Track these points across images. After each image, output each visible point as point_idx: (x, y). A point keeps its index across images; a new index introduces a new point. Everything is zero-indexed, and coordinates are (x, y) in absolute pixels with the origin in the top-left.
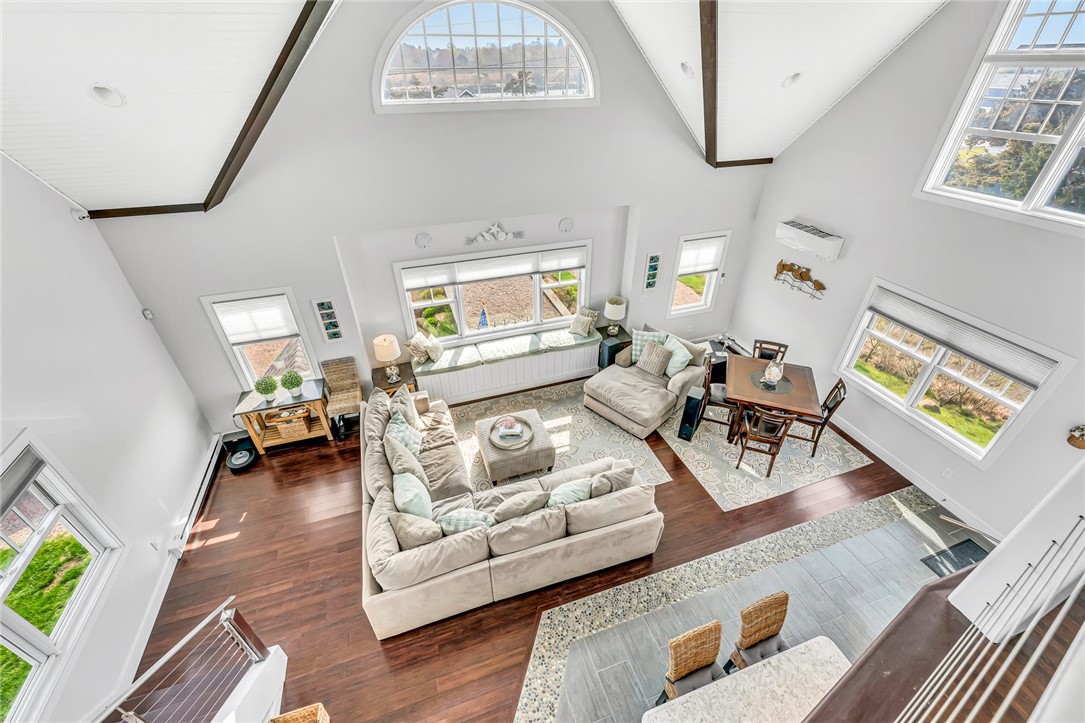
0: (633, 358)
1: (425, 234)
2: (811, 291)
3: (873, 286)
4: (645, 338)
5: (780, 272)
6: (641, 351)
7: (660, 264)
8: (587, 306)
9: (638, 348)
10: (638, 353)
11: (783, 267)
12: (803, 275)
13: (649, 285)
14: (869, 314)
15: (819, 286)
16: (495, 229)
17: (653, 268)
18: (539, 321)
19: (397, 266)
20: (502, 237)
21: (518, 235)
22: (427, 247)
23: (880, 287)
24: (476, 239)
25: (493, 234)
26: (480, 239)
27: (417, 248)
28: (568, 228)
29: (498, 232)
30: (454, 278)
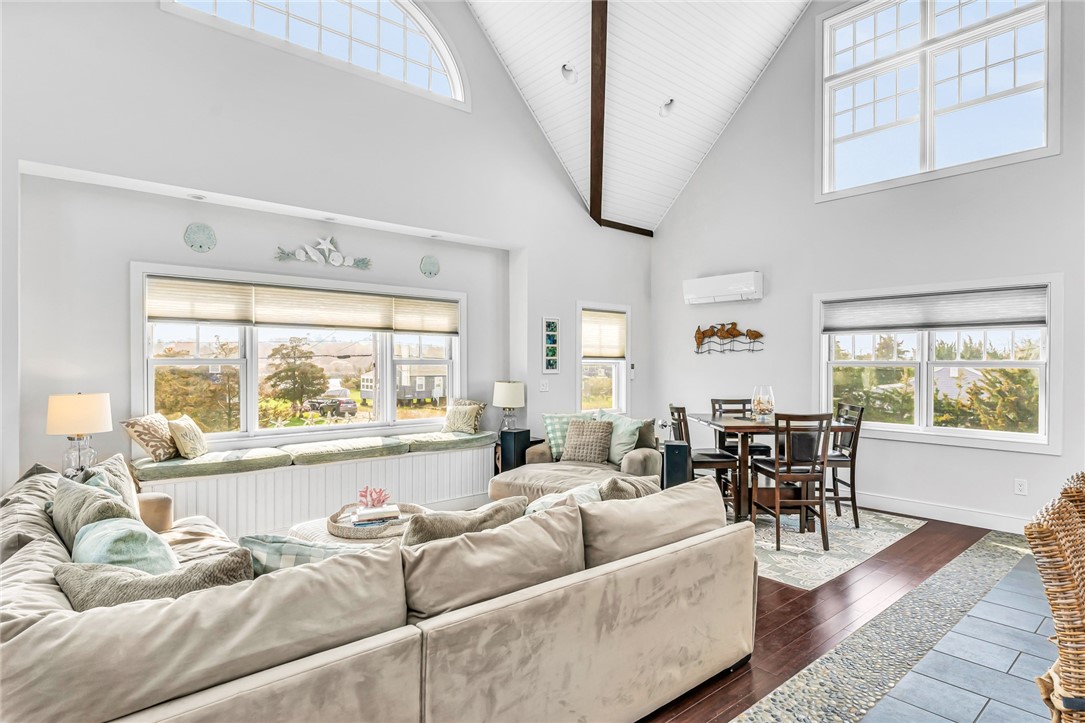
0: (554, 450)
1: (204, 228)
2: (747, 347)
3: (817, 306)
4: (565, 420)
5: (700, 343)
6: (564, 437)
7: (559, 334)
8: (465, 395)
9: (559, 434)
10: (560, 441)
11: (702, 336)
12: (731, 332)
13: (551, 365)
14: (825, 337)
15: (755, 336)
16: (326, 246)
17: (552, 339)
18: (389, 420)
19: (139, 269)
20: (336, 259)
21: (362, 264)
22: (205, 248)
23: (825, 303)
24: (294, 254)
25: (322, 252)
26: (301, 255)
27: (189, 249)
28: (433, 270)
29: (330, 251)
30: (247, 312)
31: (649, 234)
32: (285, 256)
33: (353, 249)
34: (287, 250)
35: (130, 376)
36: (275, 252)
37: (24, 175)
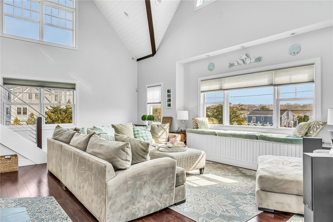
1: (212, 64)
16: (244, 57)
19: (199, 79)
20: (248, 61)
21: (259, 59)
22: (212, 70)
24: (234, 64)
25: (243, 60)
26: (236, 64)
27: (208, 70)
28: (296, 51)
29: (246, 58)
30: (222, 86)
32: (231, 65)
33: (254, 55)
34: (232, 63)
35: (198, 107)
36: (228, 65)
37: (184, 64)
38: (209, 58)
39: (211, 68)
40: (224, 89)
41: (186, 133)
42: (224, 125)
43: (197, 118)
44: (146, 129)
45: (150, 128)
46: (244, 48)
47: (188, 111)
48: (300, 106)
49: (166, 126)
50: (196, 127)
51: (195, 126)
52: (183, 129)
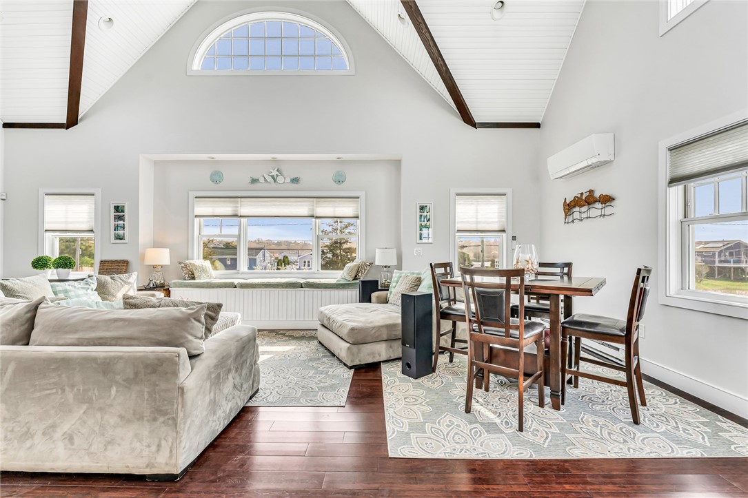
1: (218, 173)
2: (600, 212)
3: (663, 155)
5: (567, 214)
11: (569, 207)
12: (589, 200)
15: (607, 201)
16: (275, 173)
17: (426, 218)
19: (192, 195)
20: (280, 179)
21: (295, 180)
22: (218, 182)
23: (671, 149)
24: (258, 180)
25: (273, 177)
26: (262, 180)
27: (212, 183)
28: (341, 179)
29: (277, 175)
30: (237, 211)
31: (537, 125)
32: (254, 181)
33: (290, 173)
34: (255, 178)
35: (188, 242)
36: (249, 180)
37: (155, 161)
38: (213, 162)
39: (216, 177)
40: (241, 216)
41: (170, 289)
42: (240, 272)
43: (188, 262)
44: (88, 286)
45: (96, 284)
46: (274, 161)
47: (168, 249)
48: (274, 244)
49: (131, 278)
50: (189, 277)
51: (187, 276)
52: (158, 282)
